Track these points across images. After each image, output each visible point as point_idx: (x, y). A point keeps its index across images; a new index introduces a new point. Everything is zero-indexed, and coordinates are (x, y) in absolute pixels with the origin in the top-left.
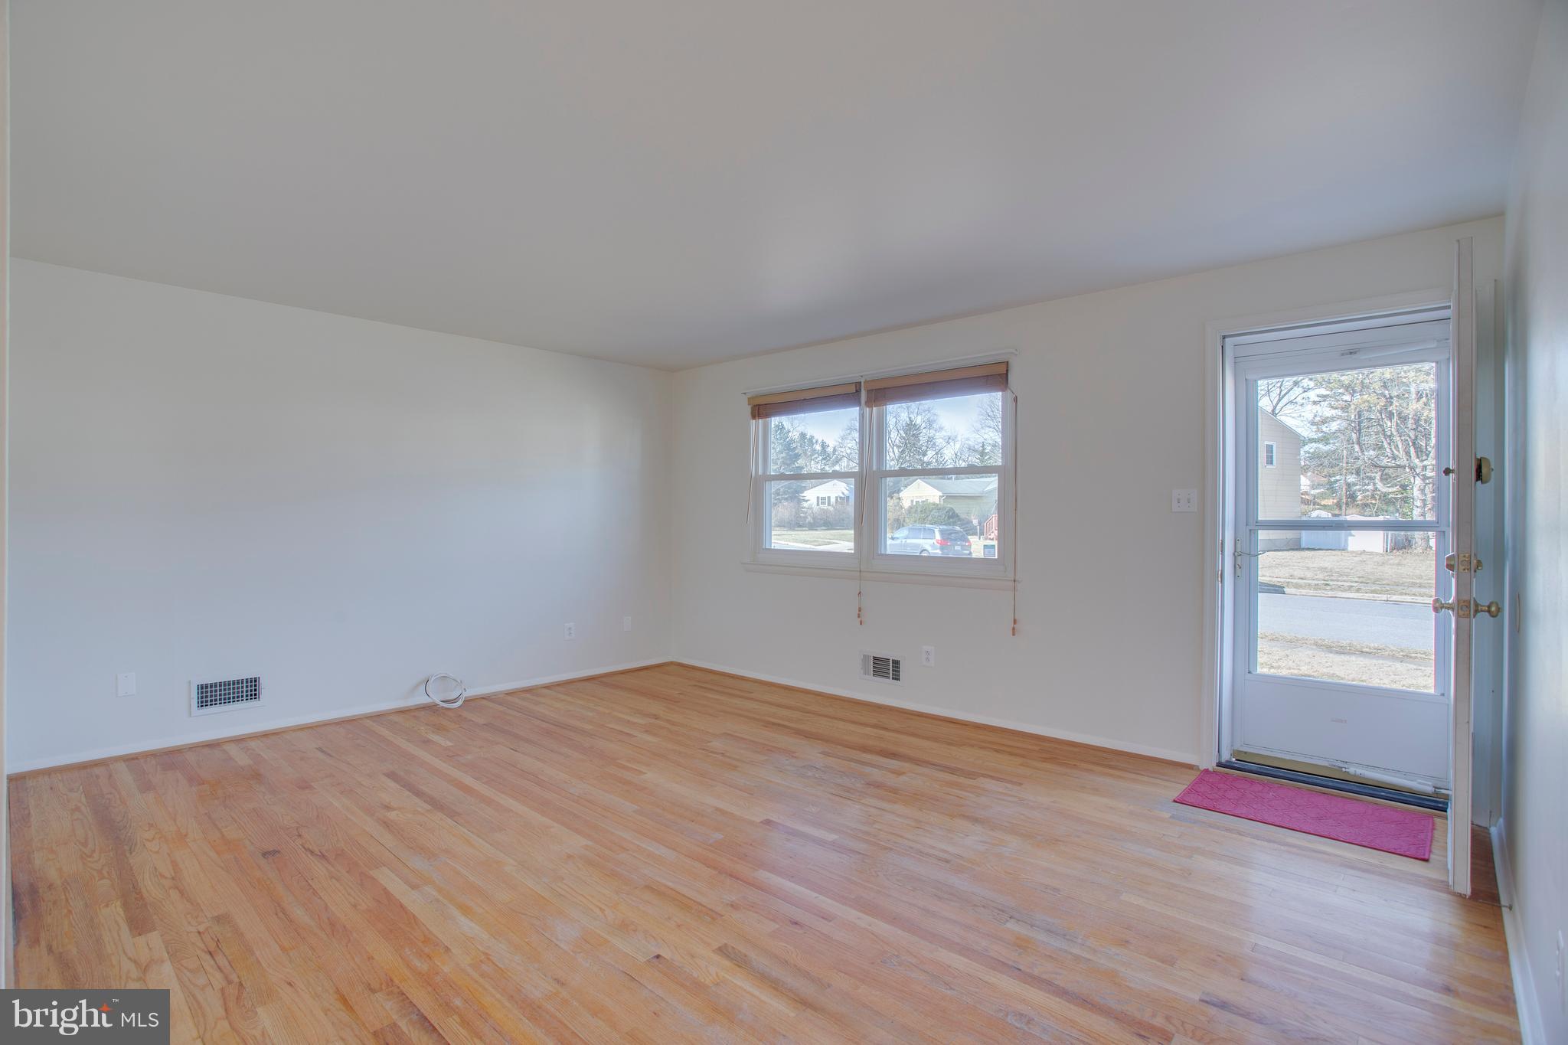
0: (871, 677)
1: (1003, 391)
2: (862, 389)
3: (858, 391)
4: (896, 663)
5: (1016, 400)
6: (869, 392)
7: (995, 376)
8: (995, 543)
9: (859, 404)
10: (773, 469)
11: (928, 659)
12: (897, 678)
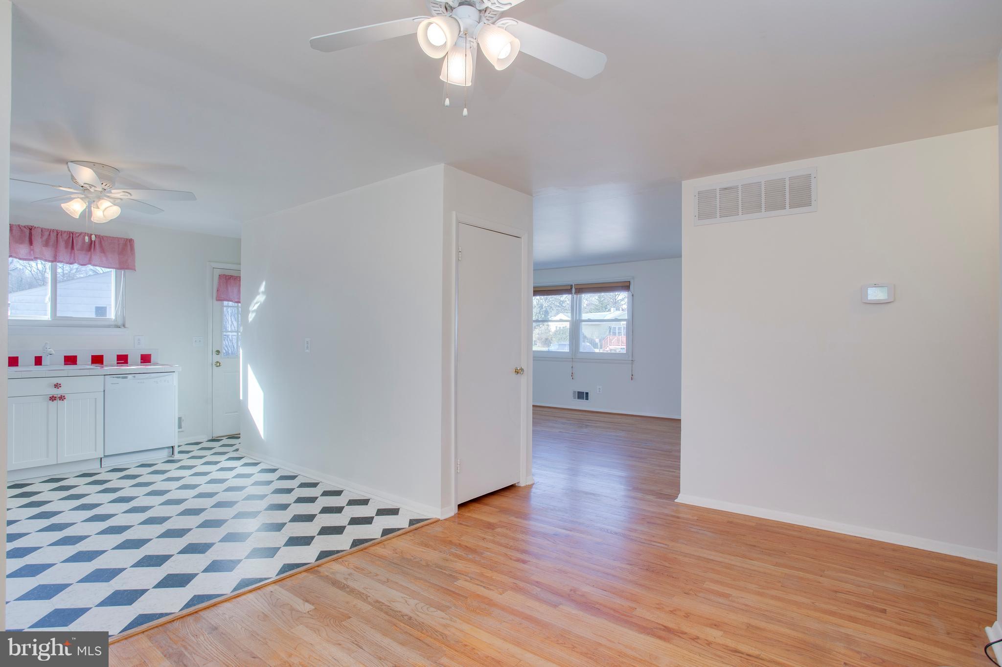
0: (577, 400)
1: (628, 292)
2: (573, 288)
3: (571, 288)
4: (587, 394)
5: (633, 295)
6: (576, 289)
7: (625, 286)
8: (625, 347)
9: (572, 293)
10: (534, 318)
11: (600, 391)
12: (587, 399)
